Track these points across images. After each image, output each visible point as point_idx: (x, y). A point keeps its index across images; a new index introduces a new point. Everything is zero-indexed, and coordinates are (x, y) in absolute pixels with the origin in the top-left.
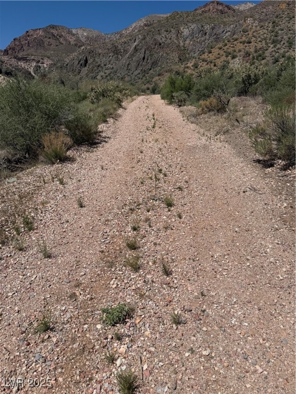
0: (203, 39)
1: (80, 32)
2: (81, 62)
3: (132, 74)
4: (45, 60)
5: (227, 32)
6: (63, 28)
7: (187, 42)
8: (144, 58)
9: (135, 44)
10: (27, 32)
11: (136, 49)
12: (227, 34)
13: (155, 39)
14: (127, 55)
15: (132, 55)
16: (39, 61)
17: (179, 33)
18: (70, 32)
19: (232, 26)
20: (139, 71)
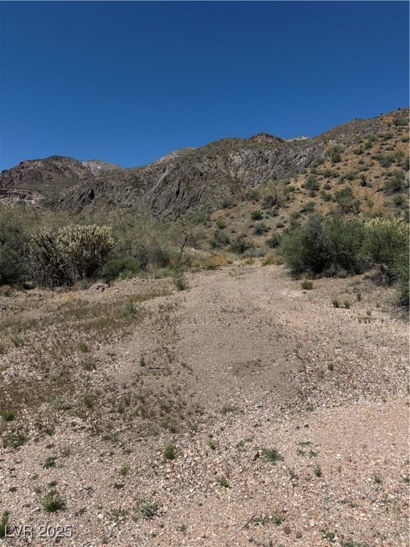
0: (263, 167)
1: (93, 165)
2: (84, 197)
3: (160, 214)
4: (34, 195)
5: (301, 157)
6: (70, 160)
7: (241, 172)
8: (178, 193)
9: (165, 174)
10: (22, 163)
11: (166, 182)
12: (302, 160)
13: (194, 168)
14: (153, 189)
15: (160, 190)
16: (25, 196)
17: (227, 161)
18: (79, 165)
19: (308, 149)
20: (171, 210)
